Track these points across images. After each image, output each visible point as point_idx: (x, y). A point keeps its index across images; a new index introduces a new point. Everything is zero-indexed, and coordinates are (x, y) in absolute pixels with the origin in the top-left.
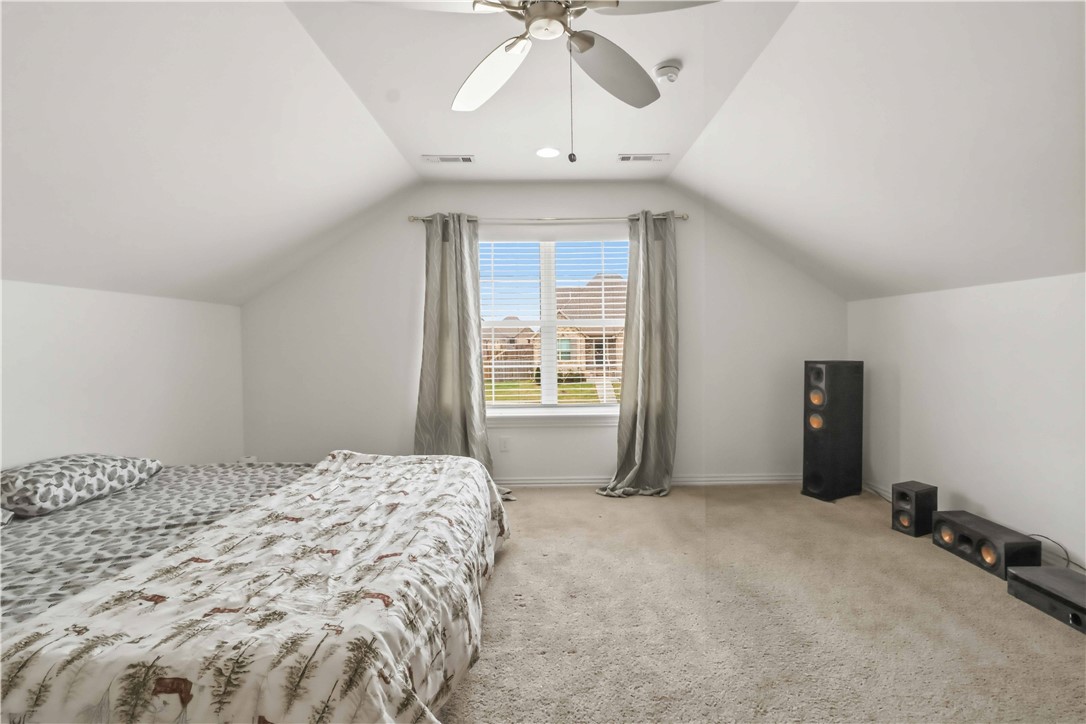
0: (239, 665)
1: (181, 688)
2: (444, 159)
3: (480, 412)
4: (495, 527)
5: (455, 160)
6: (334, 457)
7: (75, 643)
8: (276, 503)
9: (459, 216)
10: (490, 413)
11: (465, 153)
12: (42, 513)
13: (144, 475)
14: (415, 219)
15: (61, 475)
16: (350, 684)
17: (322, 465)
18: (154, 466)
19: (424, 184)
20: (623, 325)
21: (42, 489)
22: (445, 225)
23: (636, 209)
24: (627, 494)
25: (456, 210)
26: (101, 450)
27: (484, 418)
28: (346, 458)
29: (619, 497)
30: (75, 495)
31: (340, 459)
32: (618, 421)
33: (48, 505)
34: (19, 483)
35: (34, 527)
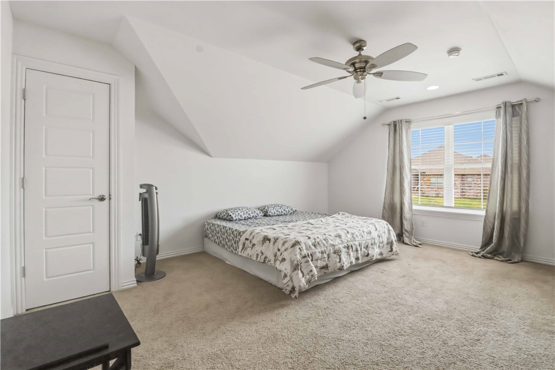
0: (277, 239)
1: (269, 240)
2: (388, 100)
3: (409, 207)
4: (388, 248)
5: (393, 99)
6: (339, 214)
7: (260, 231)
8: (312, 221)
9: (401, 121)
10: (414, 207)
11: (397, 96)
12: (270, 216)
13: (292, 212)
14: (384, 125)
15: (274, 208)
16: (292, 247)
17: (334, 216)
18: (294, 210)
19: (387, 110)
20: (491, 167)
21: (270, 210)
22: (395, 126)
23: (499, 101)
24: (484, 257)
25: (400, 118)
26: (283, 204)
27: (411, 209)
28: (343, 214)
29: (480, 257)
30: (276, 213)
31: (340, 215)
32: (484, 218)
33: (270, 214)
34: (266, 208)
35: (267, 218)
